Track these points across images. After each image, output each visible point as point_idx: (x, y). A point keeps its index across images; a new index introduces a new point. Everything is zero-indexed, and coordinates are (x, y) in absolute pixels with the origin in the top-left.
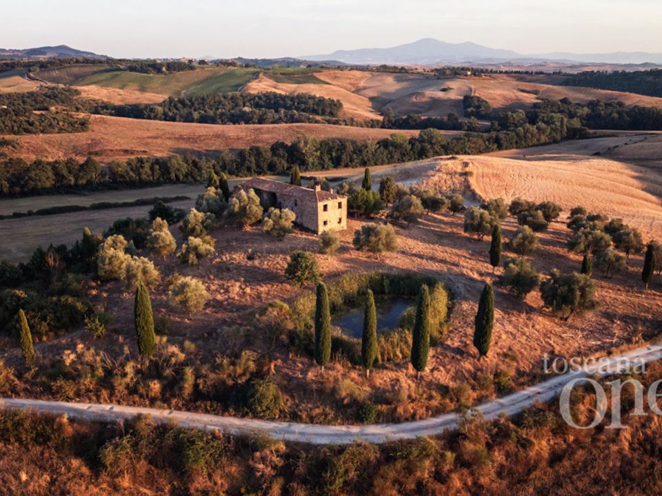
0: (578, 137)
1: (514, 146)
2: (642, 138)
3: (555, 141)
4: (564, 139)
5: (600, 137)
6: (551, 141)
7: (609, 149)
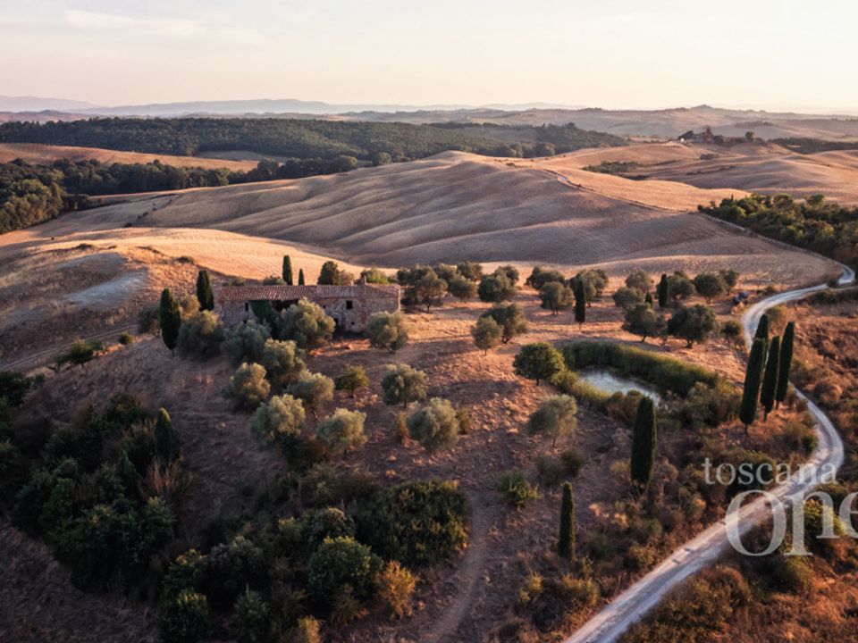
0: (76, 208)
1: (10, 228)
2: (167, 200)
3: (54, 217)
4: (63, 211)
5: (107, 204)
6: (50, 217)
7: (139, 217)
